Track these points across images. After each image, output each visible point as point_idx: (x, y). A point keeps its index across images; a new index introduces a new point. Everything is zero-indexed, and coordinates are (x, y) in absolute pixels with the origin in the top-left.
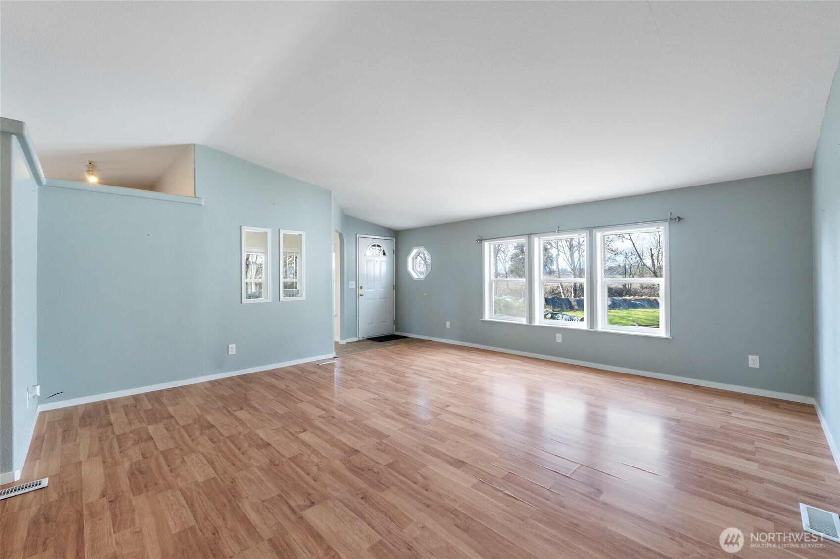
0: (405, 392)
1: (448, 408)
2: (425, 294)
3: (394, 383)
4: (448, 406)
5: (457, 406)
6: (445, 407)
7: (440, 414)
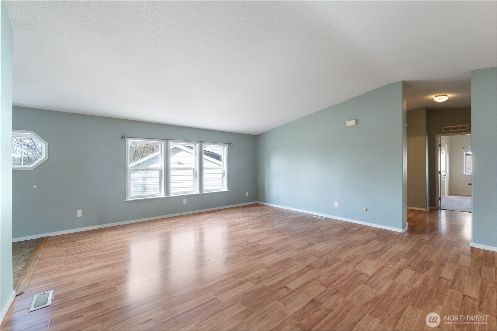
2: (35, 187)
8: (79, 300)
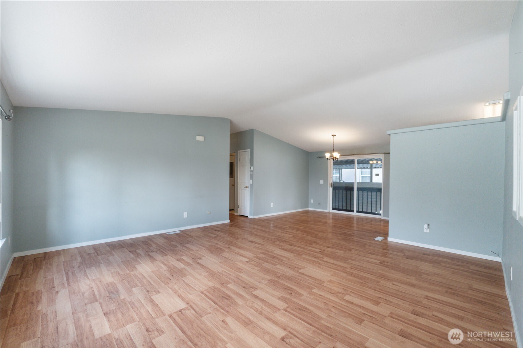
0: (279, 275)
1: (247, 260)
3: (292, 287)
4: (247, 262)
5: (241, 261)
6: (249, 261)
7: (254, 257)
8: (403, 299)
